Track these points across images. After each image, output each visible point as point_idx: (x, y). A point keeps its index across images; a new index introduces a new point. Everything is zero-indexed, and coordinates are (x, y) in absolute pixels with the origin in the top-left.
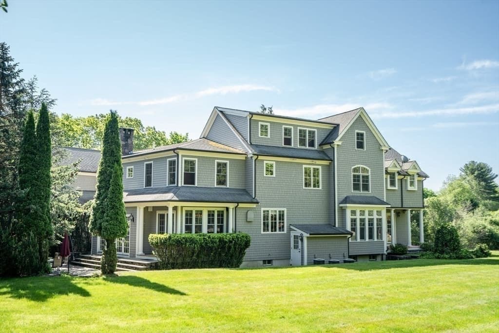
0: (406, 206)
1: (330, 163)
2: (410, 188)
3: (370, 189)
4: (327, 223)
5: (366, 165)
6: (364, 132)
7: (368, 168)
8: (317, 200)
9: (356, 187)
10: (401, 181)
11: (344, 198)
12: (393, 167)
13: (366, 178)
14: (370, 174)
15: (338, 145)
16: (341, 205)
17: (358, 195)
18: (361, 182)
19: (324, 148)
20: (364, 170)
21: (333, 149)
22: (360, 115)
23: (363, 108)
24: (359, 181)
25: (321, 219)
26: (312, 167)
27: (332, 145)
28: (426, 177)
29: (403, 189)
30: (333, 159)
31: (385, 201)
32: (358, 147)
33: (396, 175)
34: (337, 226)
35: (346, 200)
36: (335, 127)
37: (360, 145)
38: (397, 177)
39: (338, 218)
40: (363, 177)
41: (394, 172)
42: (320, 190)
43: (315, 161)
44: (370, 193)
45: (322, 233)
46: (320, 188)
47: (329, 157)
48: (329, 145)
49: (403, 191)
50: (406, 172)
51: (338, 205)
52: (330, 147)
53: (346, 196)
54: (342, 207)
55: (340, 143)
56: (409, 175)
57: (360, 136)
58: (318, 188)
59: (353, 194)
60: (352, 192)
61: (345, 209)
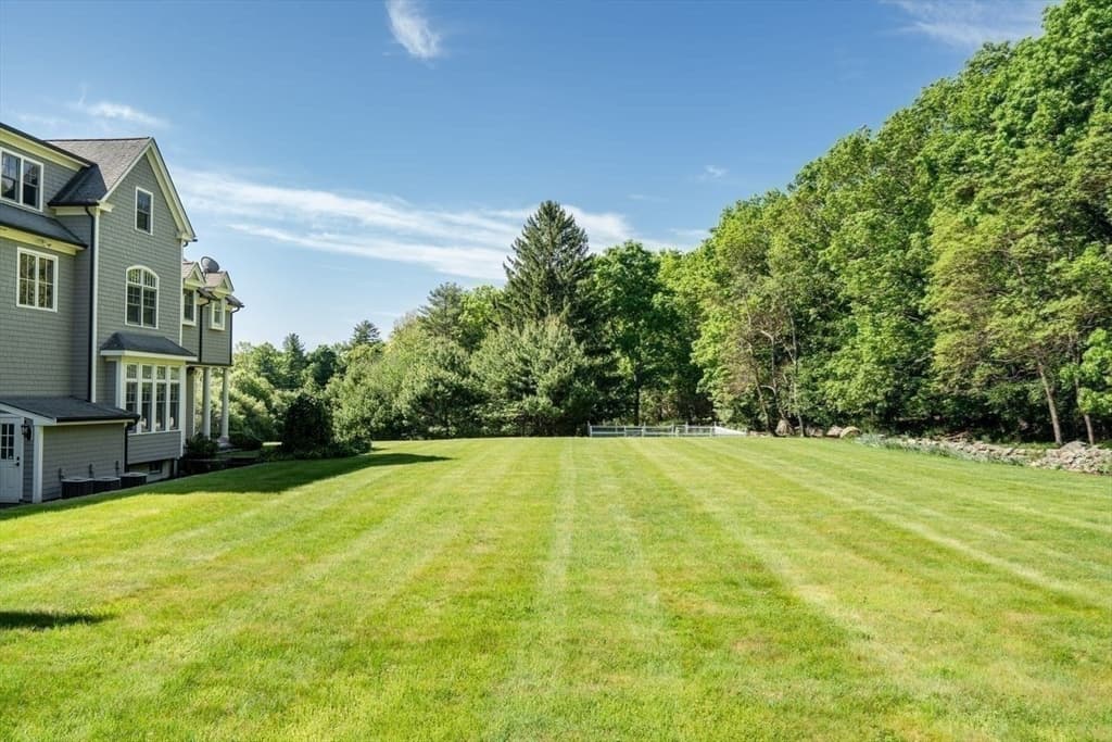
0: (206, 361)
1: (77, 251)
2: (214, 326)
3: (157, 321)
4: (67, 393)
5: (151, 267)
6: (151, 194)
7: (155, 274)
8: (46, 337)
9: (133, 314)
10: (201, 310)
11: (109, 336)
12: (192, 278)
13: (151, 295)
14: (157, 288)
15: (102, 212)
16: (104, 353)
17: (136, 331)
18: (141, 303)
19: (58, 214)
20: (149, 279)
21: (89, 220)
22: (145, 155)
23: (153, 139)
24: (138, 299)
25: (55, 383)
26: (38, 255)
27: (90, 208)
28: (239, 305)
29: (204, 327)
30: (89, 243)
31: (181, 345)
32: (138, 226)
33: (196, 295)
34: (94, 400)
35: (116, 342)
36: (87, 168)
37: (143, 222)
38: (197, 301)
39: (97, 381)
40: (146, 292)
41: (191, 288)
42: (54, 313)
43: (48, 241)
44: (157, 329)
45: (79, 415)
46: (55, 309)
47: (76, 237)
48: (83, 208)
49: (203, 331)
50: (210, 293)
51: (98, 352)
52: (85, 213)
53: (113, 332)
54: (105, 357)
55: (108, 208)
56: (216, 299)
57: (144, 202)
58: (49, 310)
59: (128, 329)
60: (126, 326)
61: (115, 362)
